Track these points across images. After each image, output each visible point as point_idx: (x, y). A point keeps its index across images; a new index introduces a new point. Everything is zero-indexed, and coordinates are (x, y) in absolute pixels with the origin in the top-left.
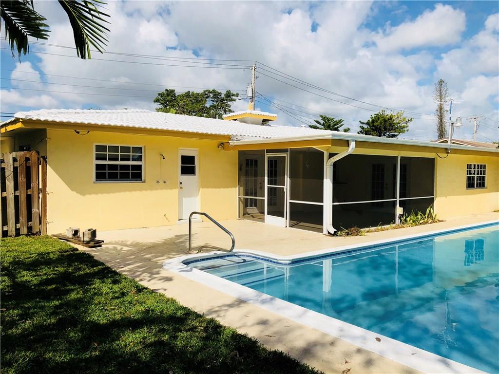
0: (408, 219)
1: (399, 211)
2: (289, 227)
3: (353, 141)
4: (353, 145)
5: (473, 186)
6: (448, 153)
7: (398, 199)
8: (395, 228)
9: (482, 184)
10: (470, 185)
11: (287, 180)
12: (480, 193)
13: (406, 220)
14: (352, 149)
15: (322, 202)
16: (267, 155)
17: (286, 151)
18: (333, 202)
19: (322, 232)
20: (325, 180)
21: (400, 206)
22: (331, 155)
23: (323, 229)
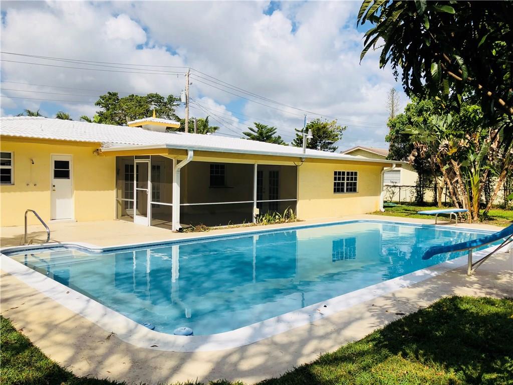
0: (264, 219)
1: (256, 211)
2: (151, 225)
3: (191, 150)
4: (191, 153)
5: (342, 191)
6: (302, 161)
7: (255, 201)
8: (253, 226)
9: (352, 188)
10: (338, 189)
11: (149, 184)
12: (349, 197)
13: (262, 220)
14: (190, 157)
15: (172, 203)
16: (136, 161)
17: (147, 157)
18: (180, 203)
19: (171, 229)
20: (173, 184)
21: (257, 207)
22: (179, 162)
23: (172, 226)
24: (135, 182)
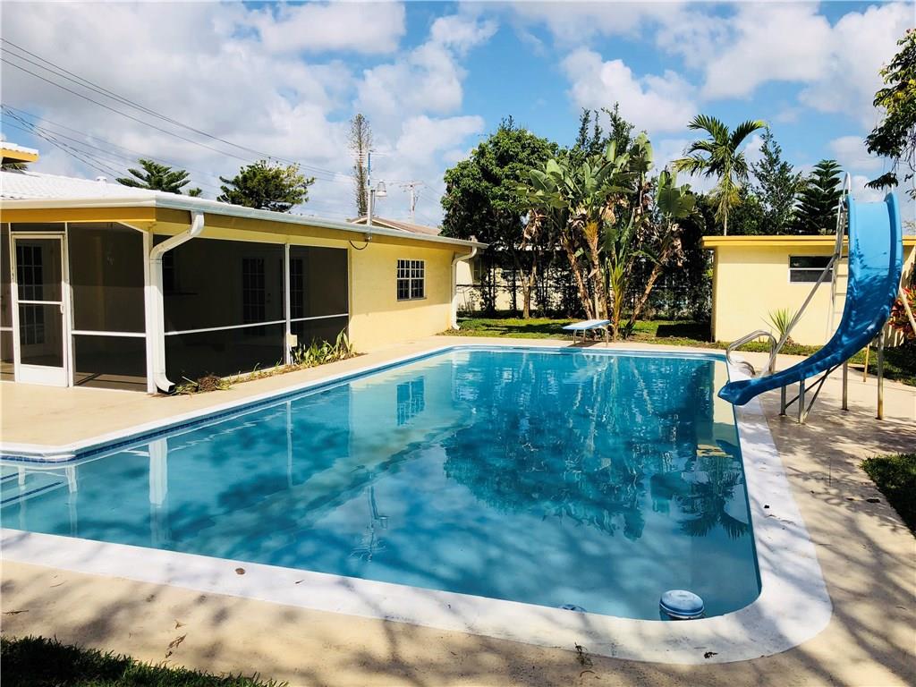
0: (307, 354)
1: (291, 340)
2: (75, 385)
3: (199, 213)
4: (199, 220)
5: (407, 296)
6: (367, 241)
7: (288, 321)
8: (285, 372)
9: (419, 294)
10: (402, 295)
11: (66, 289)
12: (417, 306)
13: (303, 357)
14: (199, 228)
15: (143, 331)
16: (13, 237)
17: (60, 227)
18: (166, 331)
19: (146, 390)
20: (147, 288)
21: (292, 333)
22: (158, 239)
23: (146, 384)
24: (14, 287)
